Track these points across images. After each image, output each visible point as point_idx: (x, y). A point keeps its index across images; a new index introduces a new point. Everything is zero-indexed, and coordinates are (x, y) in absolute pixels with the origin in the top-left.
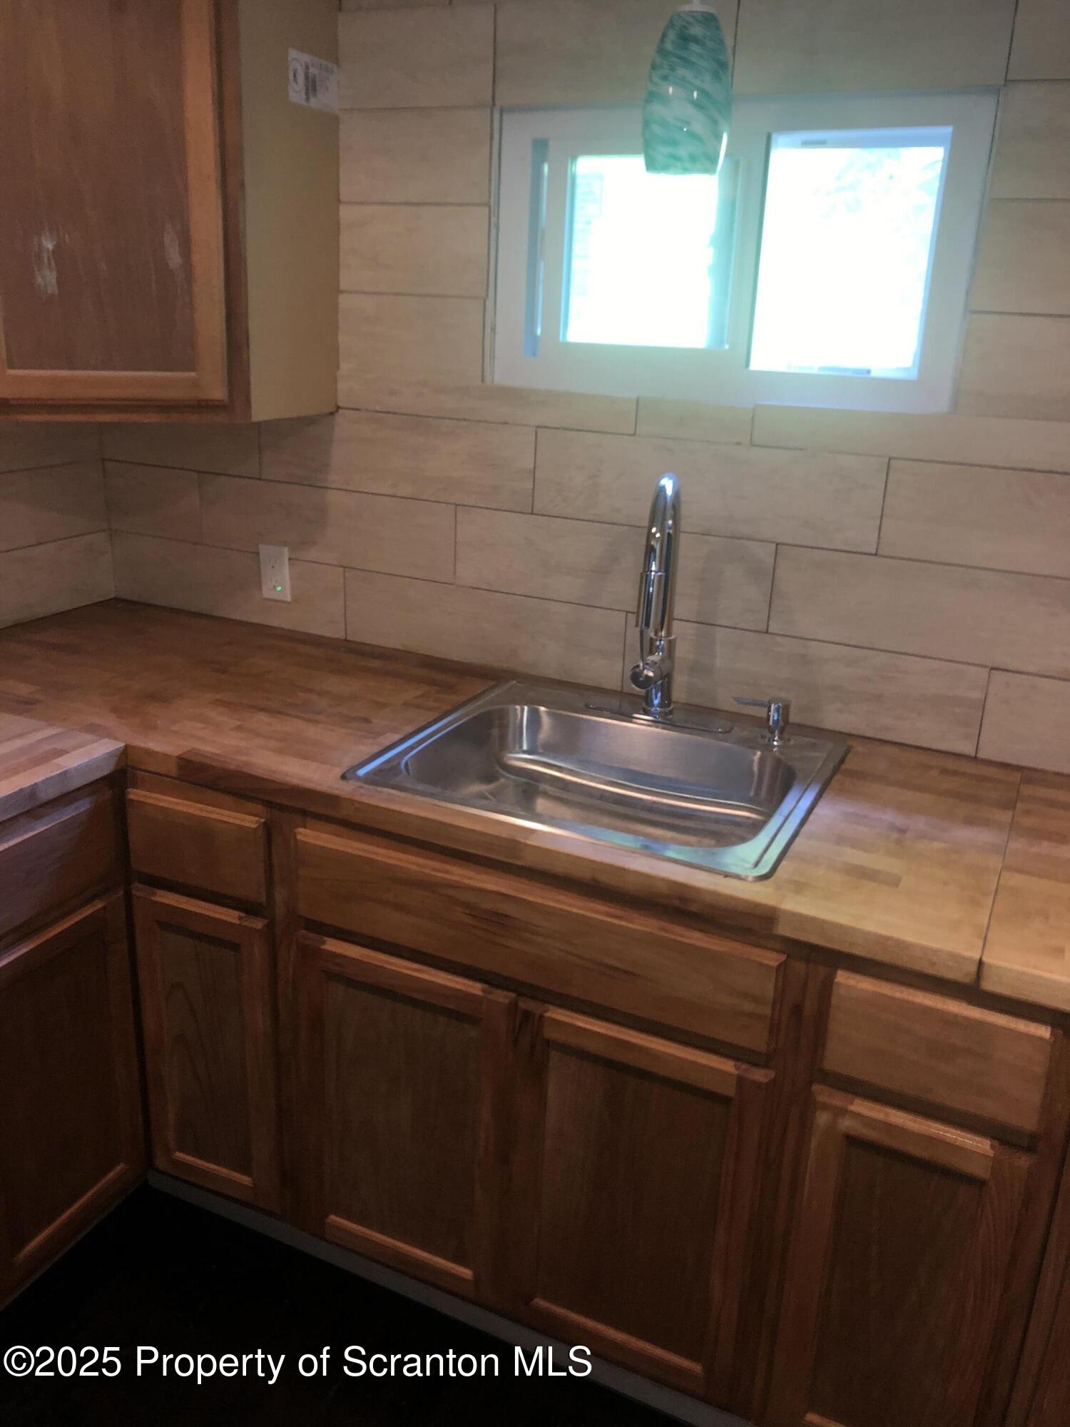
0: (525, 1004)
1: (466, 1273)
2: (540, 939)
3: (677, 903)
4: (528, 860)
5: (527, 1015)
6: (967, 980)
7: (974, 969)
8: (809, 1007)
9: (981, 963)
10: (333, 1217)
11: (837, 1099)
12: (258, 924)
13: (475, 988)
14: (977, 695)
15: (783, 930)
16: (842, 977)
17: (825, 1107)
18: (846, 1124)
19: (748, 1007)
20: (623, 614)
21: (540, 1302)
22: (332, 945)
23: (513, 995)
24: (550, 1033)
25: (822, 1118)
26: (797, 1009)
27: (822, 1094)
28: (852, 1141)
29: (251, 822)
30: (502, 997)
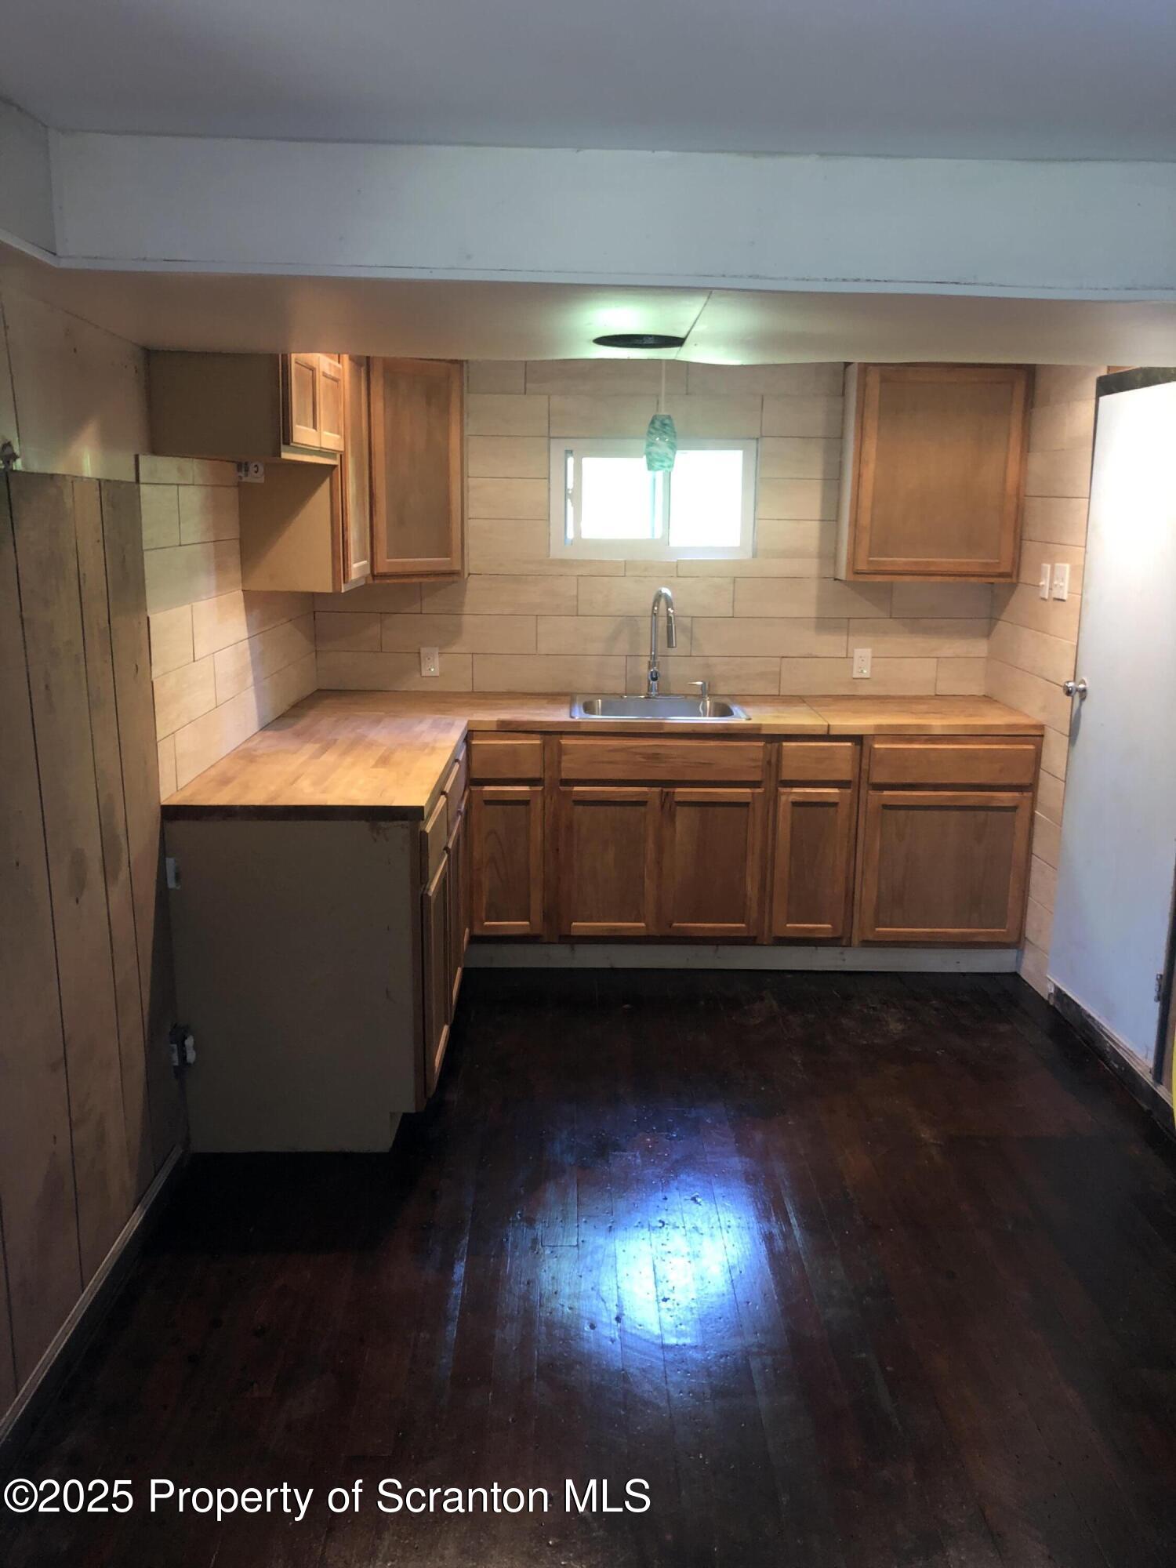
0: (665, 790)
1: (643, 924)
2: (671, 760)
3: (726, 732)
4: (666, 730)
5: (667, 793)
6: (826, 733)
7: (826, 729)
8: (774, 760)
9: (829, 726)
10: (574, 924)
11: (788, 790)
12: (540, 788)
13: (645, 789)
14: (777, 669)
15: (764, 732)
16: (785, 744)
17: (784, 793)
18: (792, 798)
19: (753, 764)
20: (624, 657)
21: (675, 924)
22: (576, 789)
23: (660, 788)
24: (678, 799)
25: (783, 798)
26: (769, 763)
27: (782, 790)
28: (795, 804)
29: (538, 742)
30: (657, 790)
